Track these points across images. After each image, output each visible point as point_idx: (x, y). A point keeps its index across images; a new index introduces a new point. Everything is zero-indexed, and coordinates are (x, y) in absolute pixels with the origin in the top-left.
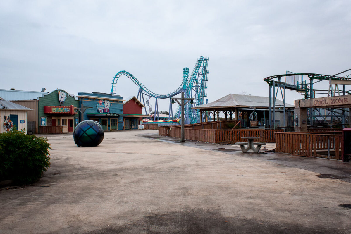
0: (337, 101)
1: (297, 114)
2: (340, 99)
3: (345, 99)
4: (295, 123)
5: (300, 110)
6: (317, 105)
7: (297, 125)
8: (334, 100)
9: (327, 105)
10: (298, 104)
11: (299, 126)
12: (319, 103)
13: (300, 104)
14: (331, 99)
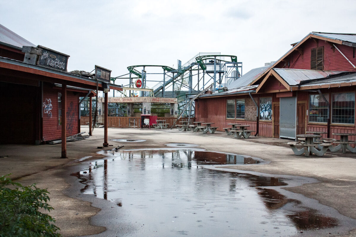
0: (126, 100)
1: (100, 107)
2: (128, 99)
3: (131, 99)
4: (98, 113)
5: (102, 104)
6: (114, 102)
7: (100, 114)
8: (124, 99)
9: (120, 102)
10: (101, 100)
11: (102, 115)
12: (115, 100)
13: (102, 100)
14: (123, 99)
